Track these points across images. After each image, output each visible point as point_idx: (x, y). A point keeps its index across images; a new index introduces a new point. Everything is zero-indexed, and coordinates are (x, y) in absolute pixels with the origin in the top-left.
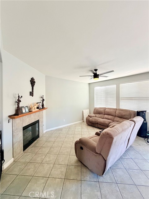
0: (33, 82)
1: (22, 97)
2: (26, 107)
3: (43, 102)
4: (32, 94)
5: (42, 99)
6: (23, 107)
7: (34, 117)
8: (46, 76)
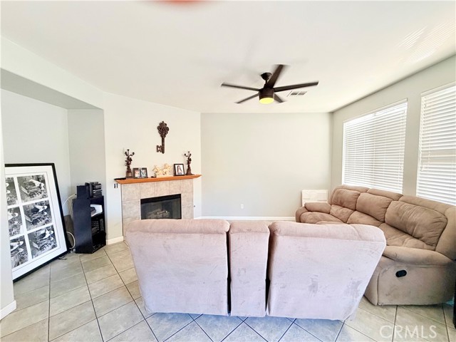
0: (163, 129)
1: (133, 153)
2: (143, 169)
3: (189, 163)
4: (161, 149)
5: (187, 158)
6: (137, 169)
7: (168, 188)
8: (202, 114)
